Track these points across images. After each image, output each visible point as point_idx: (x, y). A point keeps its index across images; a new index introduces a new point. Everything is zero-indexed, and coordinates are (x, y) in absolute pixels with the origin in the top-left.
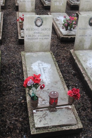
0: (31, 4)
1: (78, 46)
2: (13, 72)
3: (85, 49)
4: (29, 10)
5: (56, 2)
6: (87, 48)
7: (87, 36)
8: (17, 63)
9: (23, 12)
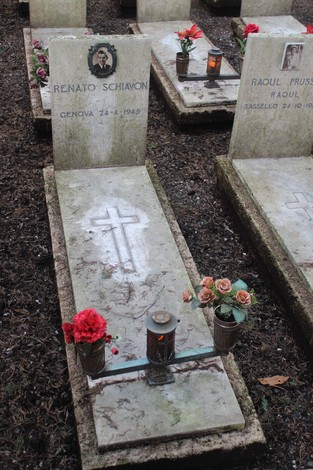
1: (66, 154)
3: (94, 162)
6: (103, 158)
7: (91, 114)
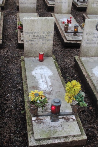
0: (68, 5)
2: (68, 78)
4: (65, 11)
5: (93, 3)
8: (70, 67)
9: (59, 13)
